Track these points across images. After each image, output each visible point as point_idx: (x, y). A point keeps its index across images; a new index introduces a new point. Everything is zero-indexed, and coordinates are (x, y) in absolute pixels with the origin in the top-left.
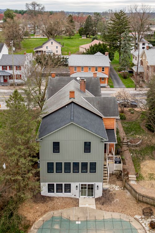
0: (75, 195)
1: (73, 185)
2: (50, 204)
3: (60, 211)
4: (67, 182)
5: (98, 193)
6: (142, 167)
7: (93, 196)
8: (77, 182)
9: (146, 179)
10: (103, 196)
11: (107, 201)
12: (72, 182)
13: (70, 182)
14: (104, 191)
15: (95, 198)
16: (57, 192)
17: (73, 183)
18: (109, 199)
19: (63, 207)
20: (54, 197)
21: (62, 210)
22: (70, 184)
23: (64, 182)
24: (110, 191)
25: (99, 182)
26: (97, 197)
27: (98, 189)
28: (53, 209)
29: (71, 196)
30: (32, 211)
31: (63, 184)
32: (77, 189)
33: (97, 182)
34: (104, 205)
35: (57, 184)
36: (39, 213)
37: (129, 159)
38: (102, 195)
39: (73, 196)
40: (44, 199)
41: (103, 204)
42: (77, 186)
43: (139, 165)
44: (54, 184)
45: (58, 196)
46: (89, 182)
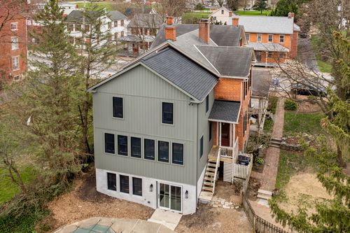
0: (149, 202)
1: (146, 183)
2: (104, 206)
3: (113, 219)
5: (189, 206)
6: (291, 181)
7: (180, 209)
8: (152, 177)
9: (291, 201)
10: (196, 214)
11: (200, 222)
12: (143, 176)
13: (140, 175)
14: (200, 205)
15: (183, 214)
16: (121, 191)
17: (145, 178)
18: (204, 220)
19: (121, 215)
20: (116, 198)
21: (116, 219)
22: (141, 179)
23: (130, 173)
24: (211, 207)
25: (189, 183)
27: (186, 197)
28: (104, 214)
29: (143, 201)
30: (70, 208)
31: (130, 176)
32: (151, 191)
34: (192, 228)
35: (120, 176)
36: (79, 215)
37: (272, 167)
38: (195, 212)
39: (145, 204)
41: (190, 226)
42: (152, 186)
43: (287, 179)
44: (115, 175)
45: (123, 199)
46: (172, 181)
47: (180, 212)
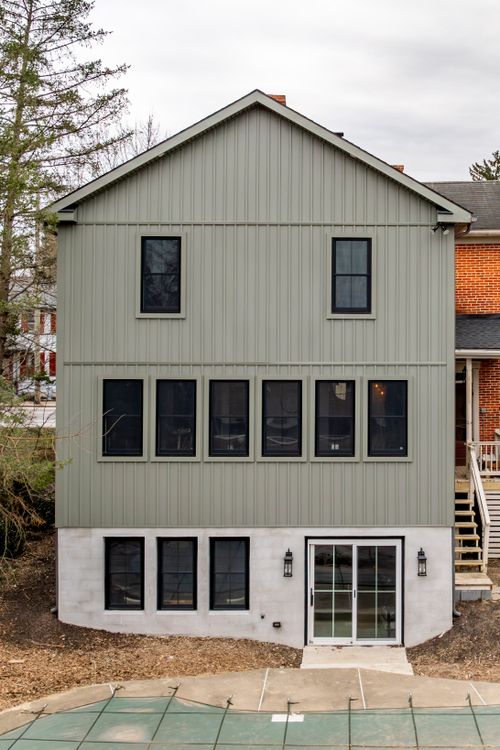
0: (277, 625)
1: (267, 551)
3: (167, 680)
4: (223, 526)
5: (426, 609)
7: (391, 634)
8: (289, 524)
10: (457, 629)
12: (255, 525)
13: (245, 525)
14: (464, 607)
15: (408, 644)
16: (160, 606)
17: (261, 532)
20: (142, 636)
21: (184, 679)
22: (246, 540)
23: (201, 525)
25: (430, 524)
26: (417, 636)
27: (422, 574)
29: (253, 627)
31: (203, 536)
32: (288, 575)
33: (418, 523)
35: (161, 541)
36: (21, 683)
38: (449, 625)
39: (264, 634)
40: (77, 638)
41: (460, 660)
42: (288, 557)
44: (141, 540)
45: (171, 633)
46: (365, 524)
47: (391, 642)
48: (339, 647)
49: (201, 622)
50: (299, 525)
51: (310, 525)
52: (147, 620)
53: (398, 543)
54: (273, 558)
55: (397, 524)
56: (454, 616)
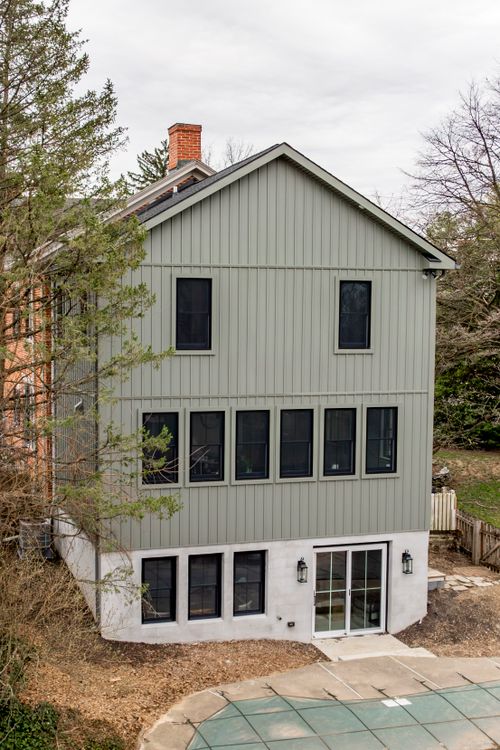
0: (291, 625)
1: (283, 560)
2: (176, 666)
4: (245, 541)
5: (408, 600)
7: (377, 623)
8: (300, 537)
10: (432, 616)
11: (468, 626)
12: (273, 539)
13: (264, 539)
15: (392, 631)
16: (190, 616)
17: (280, 545)
18: (471, 620)
20: (178, 645)
22: (263, 553)
23: (227, 542)
25: (411, 529)
26: (400, 622)
27: (407, 572)
29: (270, 628)
31: (228, 552)
32: (302, 581)
33: (402, 529)
34: (465, 642)
35: (192, 558)
38: (424, 612)
39: (280, 633)
41: (457, 641)
42: (303, 563)
44: (175, 559)
45: (201, 640)
46: (361, 533)
47: (377, 630)
48: (338, 638)
49: (228, 627)
50: (309, 536)
51: (318, 536)
52: (181, 630)
53: (383, 547)
54: (287, 566)
55: (386, 531)
56: (428, 605)
